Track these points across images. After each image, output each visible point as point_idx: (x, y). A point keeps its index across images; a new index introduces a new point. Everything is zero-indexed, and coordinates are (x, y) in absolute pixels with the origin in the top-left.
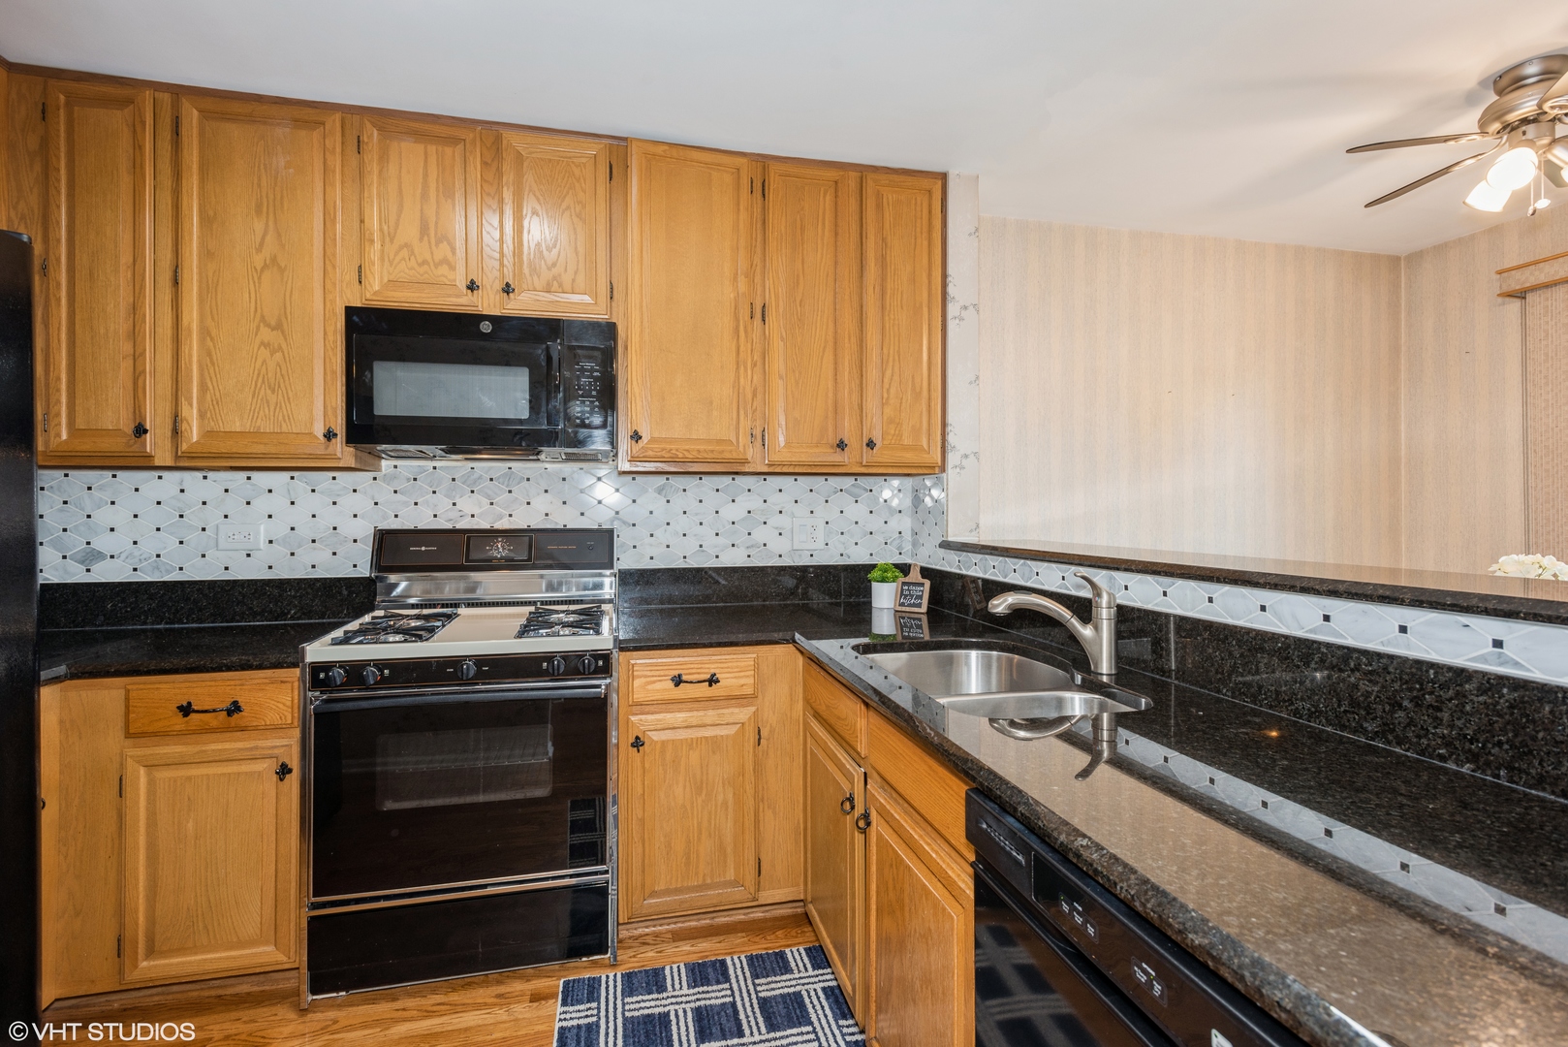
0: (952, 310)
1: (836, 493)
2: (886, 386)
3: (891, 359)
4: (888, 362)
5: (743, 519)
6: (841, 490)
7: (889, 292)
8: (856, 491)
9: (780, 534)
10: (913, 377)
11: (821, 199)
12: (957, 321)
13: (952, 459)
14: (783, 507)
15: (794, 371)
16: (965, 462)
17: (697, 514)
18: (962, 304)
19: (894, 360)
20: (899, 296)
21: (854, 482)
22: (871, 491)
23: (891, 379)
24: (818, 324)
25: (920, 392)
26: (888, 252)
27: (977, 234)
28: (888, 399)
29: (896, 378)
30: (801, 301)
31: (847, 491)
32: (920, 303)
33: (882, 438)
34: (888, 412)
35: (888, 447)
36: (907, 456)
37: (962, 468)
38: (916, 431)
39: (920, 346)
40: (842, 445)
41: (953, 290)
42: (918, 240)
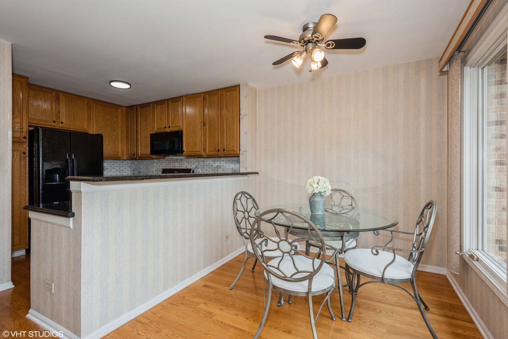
0: (241, 117)
2: (227, 137)
3: (228, 130)
10: (233, 134)
11: (215, 98)
12: (242, 119)
13: (241, 152)
15: (210, 136)
18: (243, 115)
20: (229, 116)
24: (214, 125)
26: (228, 106)
27: (247, 98)
28: (228, 139)
29: (229, 135)
30: (212, 121)
32: (234, 117)
33: (226, 148)
34: (228, 142)
35: (228, 150)
36: (232, 152)
37: (243, 154)
38: (233, 146)
39: (234, 126)
40: (219, 151)
41: (241, 112)
42: (234, 102)
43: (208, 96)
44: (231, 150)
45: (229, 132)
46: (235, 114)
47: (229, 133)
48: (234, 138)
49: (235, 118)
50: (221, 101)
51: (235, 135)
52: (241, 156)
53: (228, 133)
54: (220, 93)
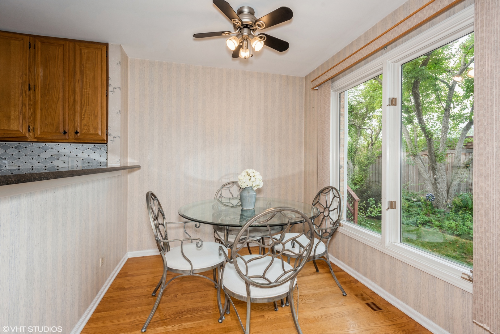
0: (110, 89)
1: (87, 149)
2: (83, 113)
3: (85, 104)
4: (84, 105)
5: (49, 158)
6: (89, 149)
7: (84, 82)
8: (95, 149)
9: (64, 163)
10: (94, 111)
11: (57, 50)
12: (112, 92)
13: (110, 138)
14: (65, 154)
15: (45, 108)
16: (115, 139)
17: (31, 156)
18: (114, 87)
19: (86, 105)
20: (89, 84)
21: (94, 146)
22: (101, 149)
23: (85, 111)
24: (56, 92)
25: (97, 116)
26: (84, 69)
27: (120, 64)
28: (84, 118)
29: (87, 111)
30: (48, 84)
31: (91, 149)
32: (98, 86)
33: (81, 130)
34: (84, 122)
35: (84, 134)
36: (92, 137)
37: (113, 141)
38: (96, 129)
39: (97, 101)
40: (65, 133)
41: (110, 82)
42: (97, 66)
43: (39, 43)
44: (91, 134)
45: (88, 107)
46: (100, 83)
47: (88, 109)
48: (96, 117)
49: (99, 88)
50: (69, 58)
51: (99, 113)
52: (109, 143)
53: (84, 109)
54: (69, 46)
